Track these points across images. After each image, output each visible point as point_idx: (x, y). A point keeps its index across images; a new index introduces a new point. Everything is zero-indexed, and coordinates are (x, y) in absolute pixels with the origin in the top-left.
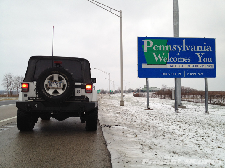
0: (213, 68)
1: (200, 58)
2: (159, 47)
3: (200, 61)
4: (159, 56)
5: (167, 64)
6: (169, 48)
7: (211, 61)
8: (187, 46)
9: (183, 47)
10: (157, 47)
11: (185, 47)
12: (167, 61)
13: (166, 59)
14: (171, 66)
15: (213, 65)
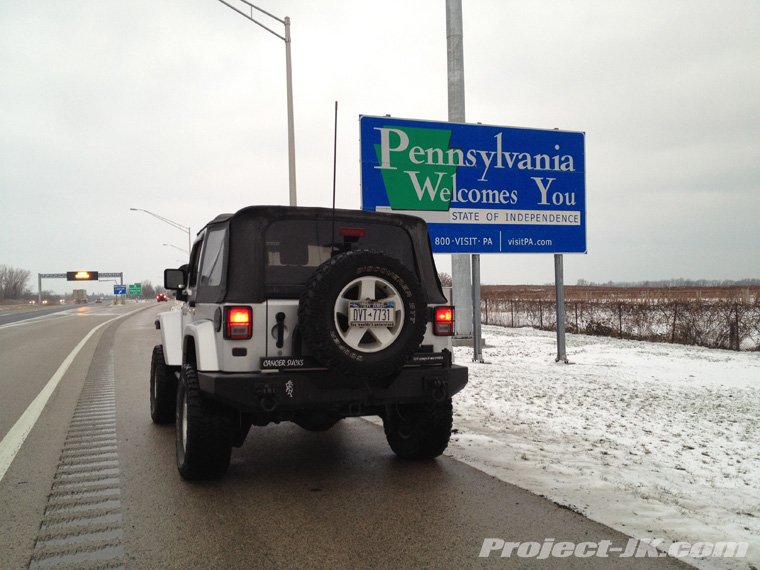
0: (579, 224)
1: (544, 192)
2: (426, 153)
3: (544, 201)
4: (428, 183)
5: (452, 210)
6: (456, 157)
7: (573, 203)
8: (507, 154)
9: (495, 156)
10: (422, 152)
11: (503, 157)
12: (452, 198)
13: (449, 193)
14: (462, 215)
15: (578, 213)
